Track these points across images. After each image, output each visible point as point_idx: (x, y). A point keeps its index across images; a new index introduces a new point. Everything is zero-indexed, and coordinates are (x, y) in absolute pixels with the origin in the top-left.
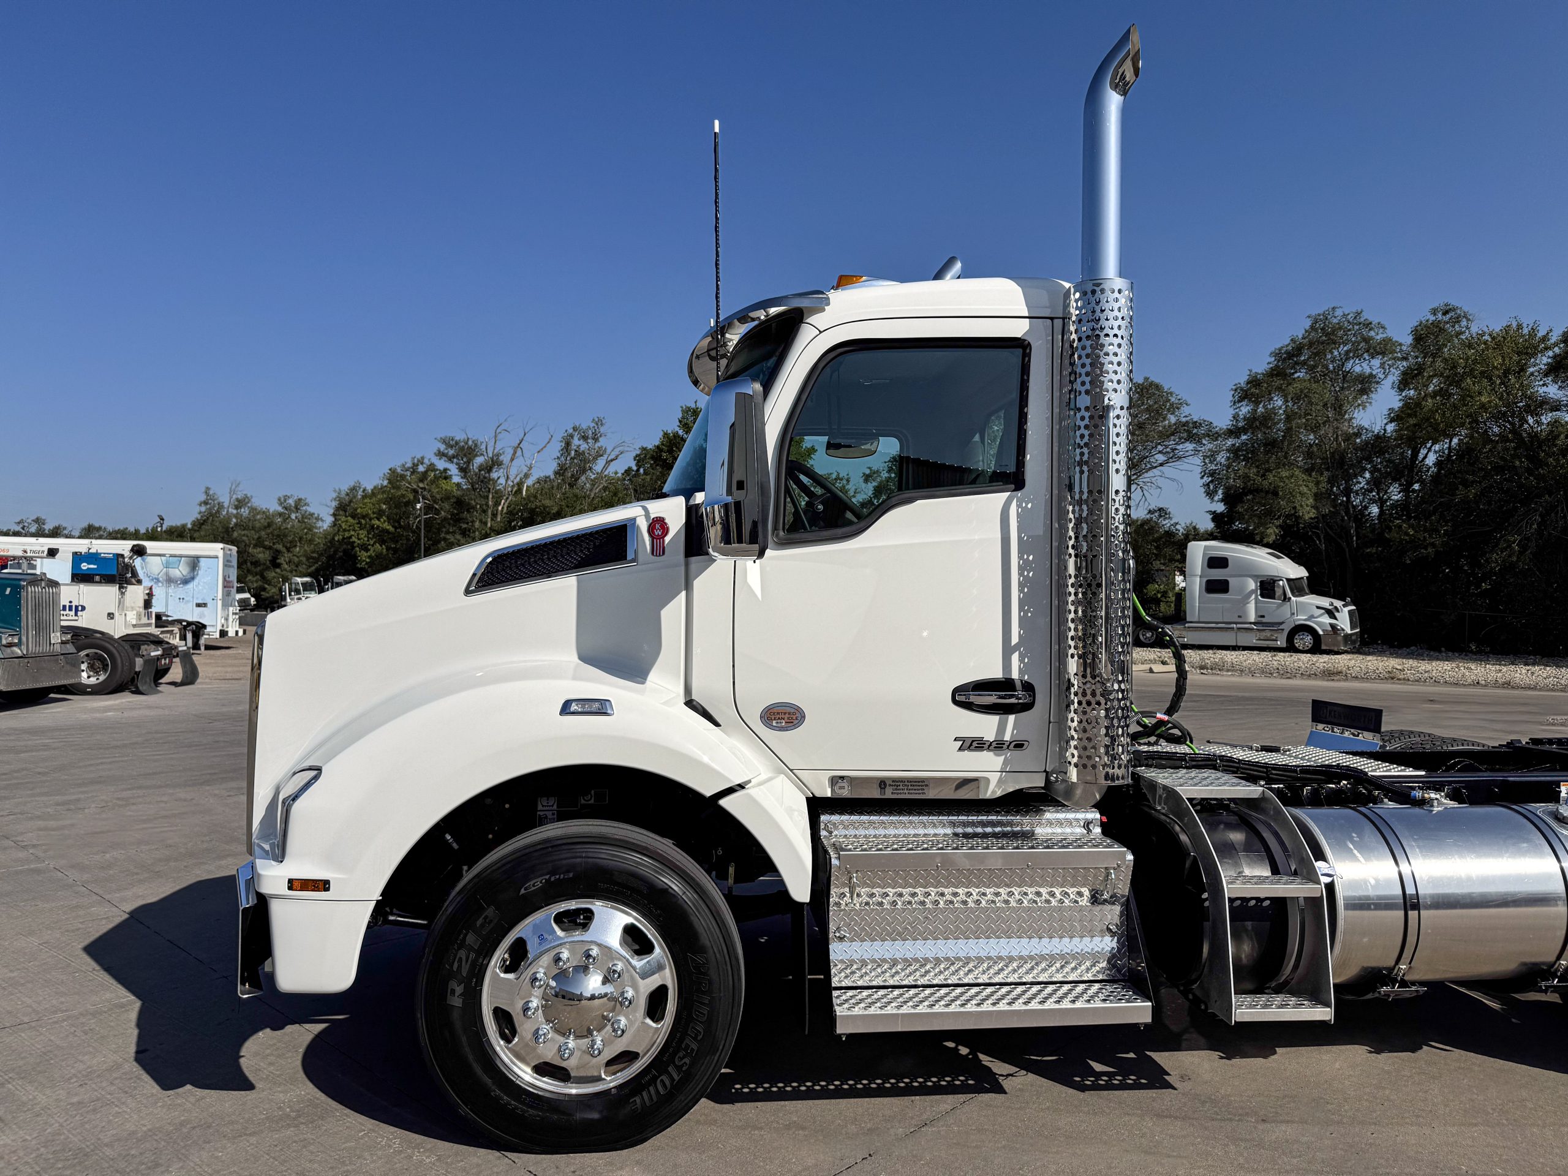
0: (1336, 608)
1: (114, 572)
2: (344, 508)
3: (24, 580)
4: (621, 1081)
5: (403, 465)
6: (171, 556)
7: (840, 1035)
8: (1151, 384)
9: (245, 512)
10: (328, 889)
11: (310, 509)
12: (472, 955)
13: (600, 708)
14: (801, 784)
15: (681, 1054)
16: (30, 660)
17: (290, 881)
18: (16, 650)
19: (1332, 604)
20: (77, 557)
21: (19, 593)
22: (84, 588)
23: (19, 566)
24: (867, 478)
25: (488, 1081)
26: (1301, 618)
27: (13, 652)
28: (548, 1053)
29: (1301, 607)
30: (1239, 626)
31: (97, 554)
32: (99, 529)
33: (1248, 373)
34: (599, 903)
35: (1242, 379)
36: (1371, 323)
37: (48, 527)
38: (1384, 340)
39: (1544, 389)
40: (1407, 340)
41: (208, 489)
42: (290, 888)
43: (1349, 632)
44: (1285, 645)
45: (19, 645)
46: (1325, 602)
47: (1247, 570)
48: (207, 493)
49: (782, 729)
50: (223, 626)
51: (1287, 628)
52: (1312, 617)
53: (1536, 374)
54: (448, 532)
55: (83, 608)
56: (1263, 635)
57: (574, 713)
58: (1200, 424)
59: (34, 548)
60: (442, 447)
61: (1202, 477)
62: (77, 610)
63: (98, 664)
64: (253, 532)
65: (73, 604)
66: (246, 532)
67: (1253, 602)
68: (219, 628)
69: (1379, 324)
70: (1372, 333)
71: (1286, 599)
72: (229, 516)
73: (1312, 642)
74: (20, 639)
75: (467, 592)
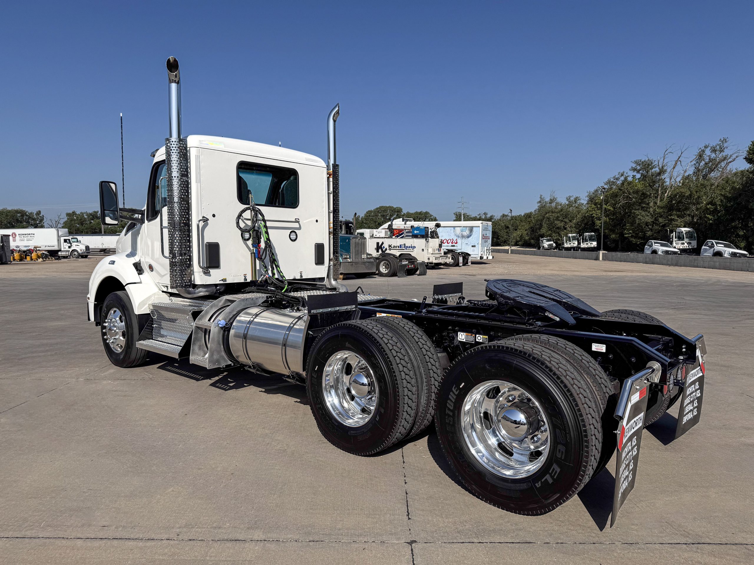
2: (592, 200)
4: (121, 351)
5: (614, 177)
6: (464, 227)
9: (553, 205)
11: (580, 201)
12: (104, 317)
13: (114, 263)
16: (353, 263)
21: (350, 241)
22: (416, 240)
27: (347, 261)
31: (419, 227)
34: (118, 309)
41: (541, 195)
45: (349, 258)
48: (541, 198)
49: (151, 271)
50: (482, 255)
54: (636, 210)
55: (415, 247)
57: (110, 264)
60: (634, 165)
65: (412, 246)
68: (480, 255)
74: (350, 256)
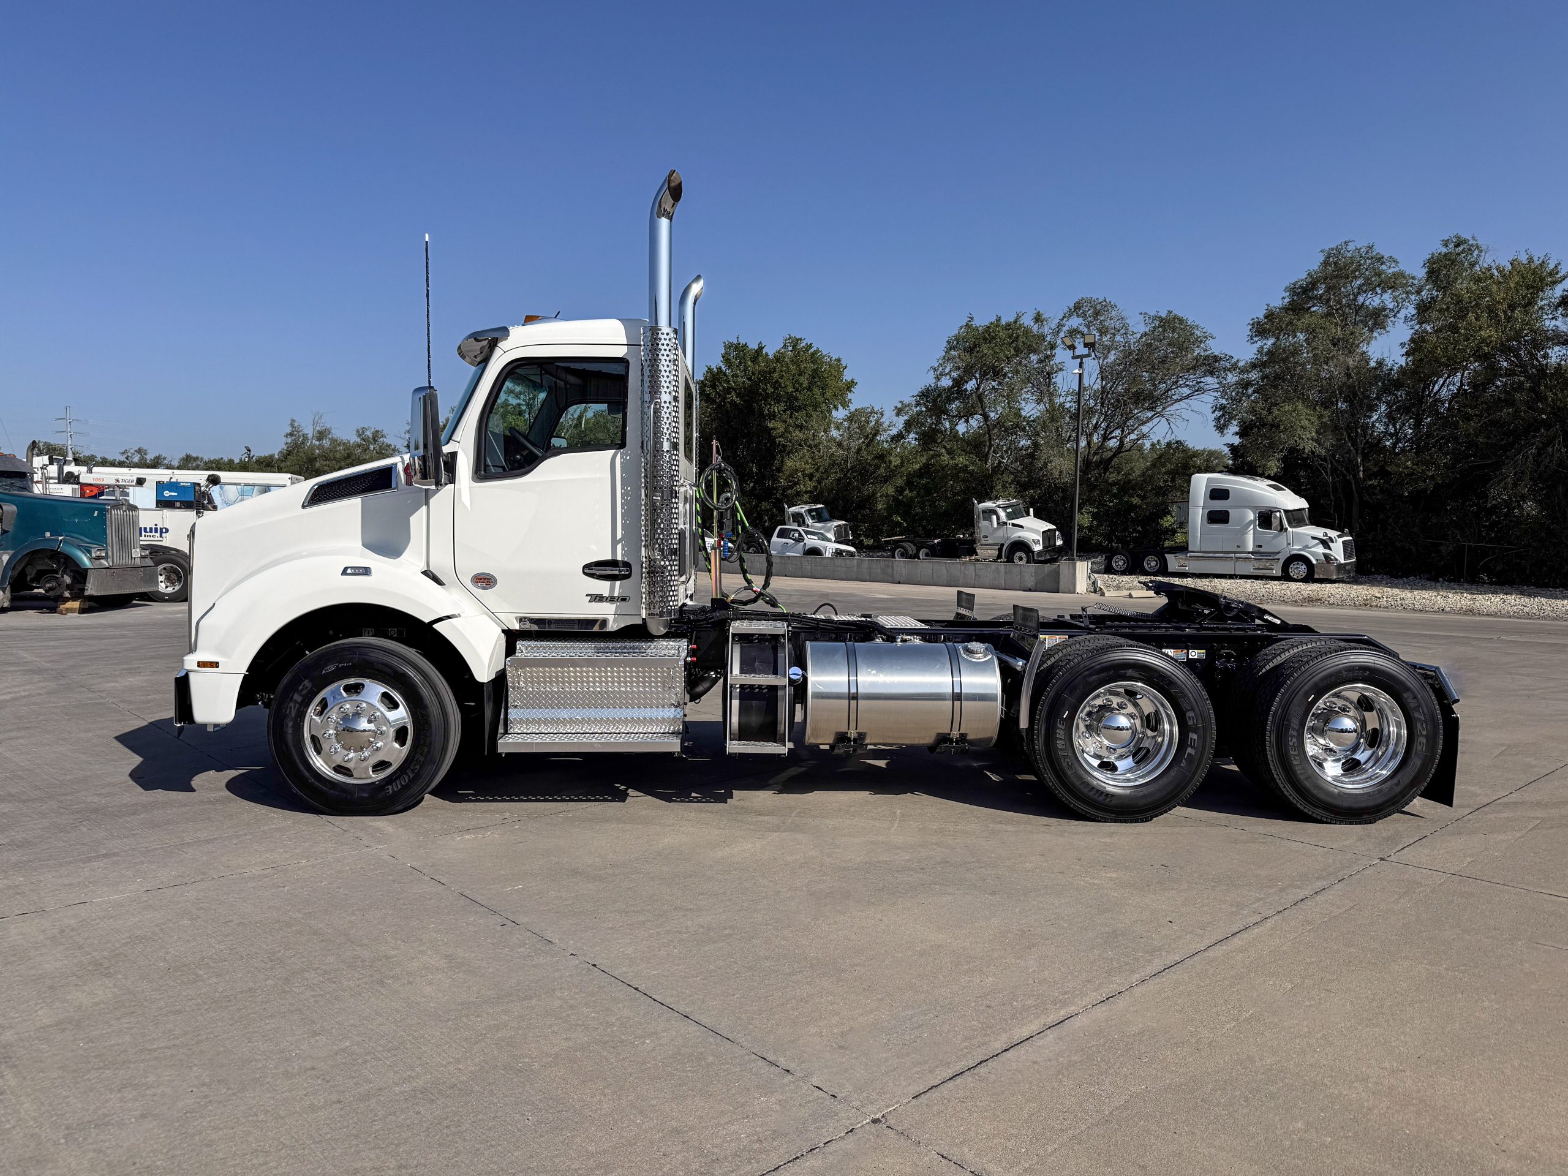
0: (1330, 538)
1: (192, 499)
3: (108, 505)
4: (382, 777)
6: (246, 485)
7: (501, 754)
8: (1175, 317)
9: (326, 443)
10: (218, 667)
11: (387, 441)
12: (297, 706)
13: (366, 571)
14: (498, 621)
15: (414, 763)
16: (116, 571)
17: (199, 662)
18: (103, 561)
19: (1326, 534)
20: (161, 486)
21: (105, 516)
22: (167, 513)
23: (113, 493)
24: (899, 412)
25: (307, 774)
26: (1296, 549)
27: (101, 564)
28: (338, 760)
29: (1297, 537)
30: (1237, 555)
31: (177, 483)
32: (196, 459)
33: (1266, 307)
34: (368, 680)
35: (1260, 314)
36: (1383, 257)
37: (150, 457)
38: (1394, 275)
39: (1554, 322)
40: (1421, 273)
41: (293, 421)
42: (199, 666)
43: (1343, 561)
44: (1280, 574)
45: (106, 558)
46: (1319, 532)
47: (1247, 501)
48: (292, 425)
49: (484, 588)
51: (1283, 557)
52: (1307, 547)
53: (1546, 308)
55: (167, 531)
56: (1261, 564)
57: (350, 574)
58: (1220, 358)
59: (125, 478)
61: (1214, 412)
62: (161, 532)
63: (173, 576)
64: (334, 462)
65: (158, 527)
66: (328, 462)
67: (1252, 532)
69: (1391, 257)
70: (1384, 267)
71: (1282, 529)
72: (312, 446)
73: (1306, 571)
74: (107, 553)
75: (303, 506)
